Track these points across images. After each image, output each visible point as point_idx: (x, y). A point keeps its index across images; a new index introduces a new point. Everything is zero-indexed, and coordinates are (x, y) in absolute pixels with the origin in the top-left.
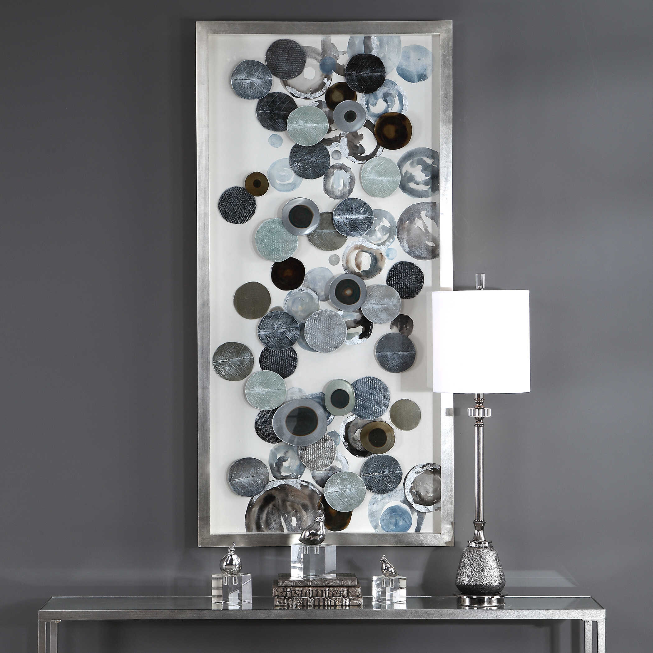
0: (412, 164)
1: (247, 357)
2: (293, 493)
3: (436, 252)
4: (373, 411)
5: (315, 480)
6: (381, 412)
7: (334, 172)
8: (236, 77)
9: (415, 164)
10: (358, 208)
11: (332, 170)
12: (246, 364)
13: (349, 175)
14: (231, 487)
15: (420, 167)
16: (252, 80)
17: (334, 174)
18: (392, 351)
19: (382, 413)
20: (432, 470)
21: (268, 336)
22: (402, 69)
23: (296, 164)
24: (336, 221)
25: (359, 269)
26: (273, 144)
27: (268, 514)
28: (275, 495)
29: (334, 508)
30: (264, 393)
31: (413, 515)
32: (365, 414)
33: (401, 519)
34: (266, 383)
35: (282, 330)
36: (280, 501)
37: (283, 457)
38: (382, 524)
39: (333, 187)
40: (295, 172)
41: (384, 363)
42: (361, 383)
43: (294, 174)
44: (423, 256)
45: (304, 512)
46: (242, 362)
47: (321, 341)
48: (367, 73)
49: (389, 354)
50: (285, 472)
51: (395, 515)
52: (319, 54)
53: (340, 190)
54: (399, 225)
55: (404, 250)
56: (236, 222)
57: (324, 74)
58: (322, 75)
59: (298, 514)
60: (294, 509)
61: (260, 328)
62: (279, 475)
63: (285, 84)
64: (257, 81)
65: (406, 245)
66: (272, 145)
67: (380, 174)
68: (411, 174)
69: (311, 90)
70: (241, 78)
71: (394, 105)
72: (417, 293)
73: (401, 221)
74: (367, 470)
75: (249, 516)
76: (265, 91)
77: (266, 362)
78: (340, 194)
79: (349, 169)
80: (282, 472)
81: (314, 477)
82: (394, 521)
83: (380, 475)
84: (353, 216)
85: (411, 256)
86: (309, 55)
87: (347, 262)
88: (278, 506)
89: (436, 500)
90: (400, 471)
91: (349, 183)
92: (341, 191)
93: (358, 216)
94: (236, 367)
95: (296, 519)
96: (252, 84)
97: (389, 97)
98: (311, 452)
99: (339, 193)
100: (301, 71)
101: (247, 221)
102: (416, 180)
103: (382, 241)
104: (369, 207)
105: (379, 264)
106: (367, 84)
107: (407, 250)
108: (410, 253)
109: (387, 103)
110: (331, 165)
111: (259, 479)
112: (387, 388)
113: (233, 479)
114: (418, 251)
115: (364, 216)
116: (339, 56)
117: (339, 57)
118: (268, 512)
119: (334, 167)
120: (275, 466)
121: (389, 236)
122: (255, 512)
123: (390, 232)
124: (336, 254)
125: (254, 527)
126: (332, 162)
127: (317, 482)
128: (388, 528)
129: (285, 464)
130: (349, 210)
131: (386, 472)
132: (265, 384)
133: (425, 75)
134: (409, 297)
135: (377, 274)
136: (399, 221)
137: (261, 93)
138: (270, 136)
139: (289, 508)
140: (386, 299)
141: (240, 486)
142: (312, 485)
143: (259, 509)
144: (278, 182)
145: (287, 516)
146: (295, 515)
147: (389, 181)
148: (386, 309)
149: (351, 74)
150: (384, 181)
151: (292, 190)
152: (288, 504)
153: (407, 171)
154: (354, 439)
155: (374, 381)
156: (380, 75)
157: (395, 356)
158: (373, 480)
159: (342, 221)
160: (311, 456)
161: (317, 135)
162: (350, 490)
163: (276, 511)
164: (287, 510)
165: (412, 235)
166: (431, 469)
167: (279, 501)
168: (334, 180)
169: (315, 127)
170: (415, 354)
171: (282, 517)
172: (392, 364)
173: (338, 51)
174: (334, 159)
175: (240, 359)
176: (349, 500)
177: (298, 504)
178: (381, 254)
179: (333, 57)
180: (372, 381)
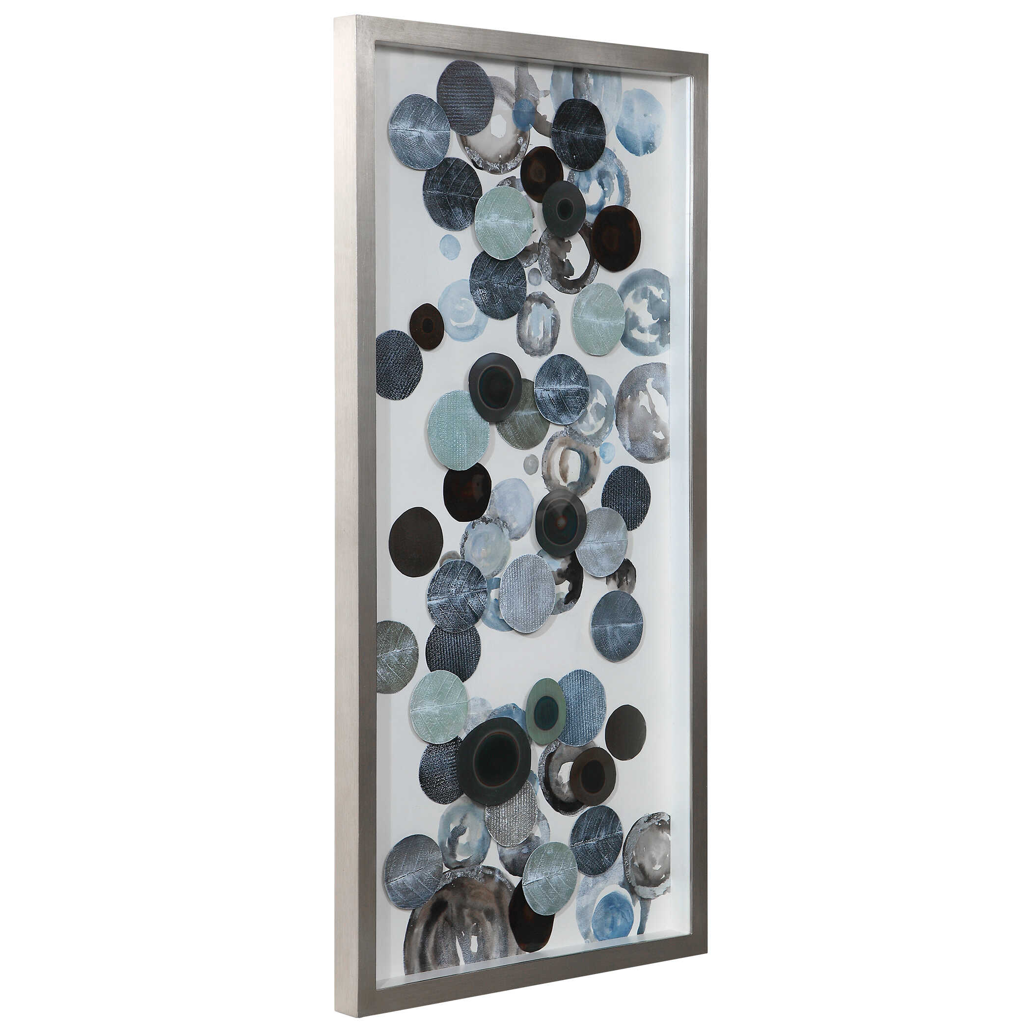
0: (635, 296)
1: (409, 647)
2: (473, 892)
3: (666, 449)
4: (583, 730)
5: (504, 863)
6: (594, 730)
7: (532, 306)
8: (397, 125)
9: (639, 297)
10: (568, 373)
11: (528, 303)
12: (407, 660)
13: (552, 313)
14: (389, 894)
15: (645, 302)
16: (421, 132)
17: (531, 310)
18: (613, 623)
19: (595, 732)
20: (660, 824)
21: (442, 607)
22: (623, 131)
23: (480, 290)
24: (539, 396)
25: (565, 480)
26: (446, 253)
27: (436, 937)
28: (447, 899)
29: (535, 910)
30: (437, 712)
31: (634, 906)
32: (573, 736)
33: (620, 916)
34: (440, 693)
35: (463, 594)
36: (454, 910)
37: (459, 827)
38: (595, 928)
39: (529, 335)
40: (478, 305)
41: (601, 644)
42: (568, 683)
43: (476, 308)
44: (648, 456)
45: (488, 924)
46: (401, 658)
47: (521, 611)
48: (581, 133)
49: (609, 627)
50: (461, 854)
51: (611, 909)
52: (511, 93)
53: (539, 339)
54: (618, 403)
55: (625, 446)
56: (393, 396)
57: (519, 130)
58: (516, 132)
59: (480, 929)
60: (474, 920)
61: (431, 593)
62: (452, 860)
63: (464, 143)
64: (429, 135)
65: (626, 436)
66: (444, 254)
67: (598, 313)
68: (634, 314)
69: (500, 156)
70: (404, 126)
71: (613, 192)
72: (641, 520)
73: (621, 395)
74: (577, 836)
75: (409, 944)
76: (440, 155)
77: (435, 655)
78: (540, 347)
79: (551, 303)
80: (457, 854)
81: (502, 858)
82: (609, 920)
83: (594, 842)
84: (562, 387)
85: (633, 456)
86: (498, 94)
87: (549, 468)
88: (452, 917)
89: (664, 876)
90: (620, 832)
91: (552, 327)
92: (541, 342)
93: (569, 387)
94: (392, 668)
95: (478, 938)
96: (420, 139)
97: (605, 179)
98: (503, 812)
99: (538, 345)
100: (487, 122)
101: (409, 394)
102: (640, 325)
103: (596, 430)
104: (582, 371)
105: (592, 471)
106: (581, 153)
107: (629, 446)
108: (631, 452)
109: (603, 188)
110: (527, 295)
111: (428, 873)
112: (602, 688)
113: (391, 878)
114: (642, 447)
115: (576, 386)
116: (540, 99)
117: (538, 100)
118: (437, 932)
119: (531, 298)
120: (447, 845)
121: (605, 422)
122: (418, 934)
123: (606, 415)
124: (533, 455)
125: (416, 963)
126: (530, 290)
127: (507, 867)
128: (603, 933)
129: (462, 840)
130: (557, 376)
131: (602, 837)
132: (438, 695)
133: (653, 144)
134: (631, 527)
135: (588, 489)
136: (617, 396)
137: (434, 157)
138: (443, 238)
139: (468, 920)
140: (608, 533)
141: (401, 891)
142: (500, 872)
143: (424, 928)
144: (454, 324)
145: (464, 935)
146: (476, 932)
147: (610, 326)
148: (609, 550)
149: (560, 133)
150: (603, 325)
151: (473, 338)
152: (466, 912)
153: (628, 309)
154: (557, 783)
155: (586, 677)
156: (599, 139)
157: (617, 632)
158: (585, 851)
159: (547, 395)
160: (503, 821)
161: (516, 239)
162: (557, 873)
163: (449, 927)
164: (464, 925)
165: (634, 420)
166: (659, 822)
167: (452, 910)
168: (531, 321)
169: (514, 226)
170: (642, 625)
171: (457, 939)
172: (612, 645)
173: (538, 90)
174: (532, 284)
175: (398, 651)
176: (555, 894)
177: (480, 911)
178: (594, 453)
179: (531, 100)
180: (583, 677)
